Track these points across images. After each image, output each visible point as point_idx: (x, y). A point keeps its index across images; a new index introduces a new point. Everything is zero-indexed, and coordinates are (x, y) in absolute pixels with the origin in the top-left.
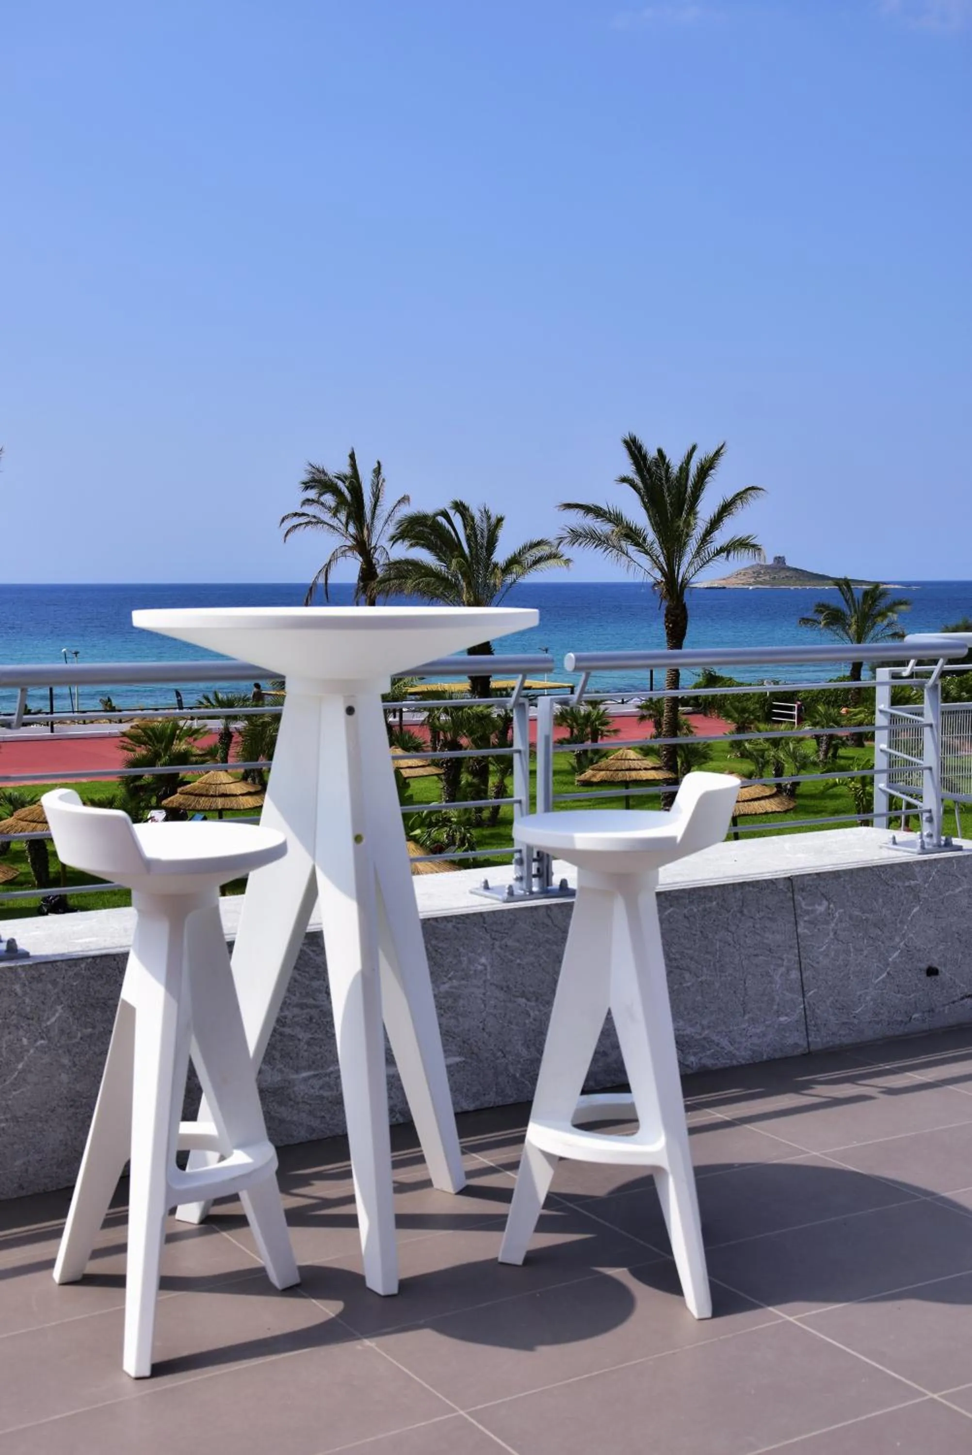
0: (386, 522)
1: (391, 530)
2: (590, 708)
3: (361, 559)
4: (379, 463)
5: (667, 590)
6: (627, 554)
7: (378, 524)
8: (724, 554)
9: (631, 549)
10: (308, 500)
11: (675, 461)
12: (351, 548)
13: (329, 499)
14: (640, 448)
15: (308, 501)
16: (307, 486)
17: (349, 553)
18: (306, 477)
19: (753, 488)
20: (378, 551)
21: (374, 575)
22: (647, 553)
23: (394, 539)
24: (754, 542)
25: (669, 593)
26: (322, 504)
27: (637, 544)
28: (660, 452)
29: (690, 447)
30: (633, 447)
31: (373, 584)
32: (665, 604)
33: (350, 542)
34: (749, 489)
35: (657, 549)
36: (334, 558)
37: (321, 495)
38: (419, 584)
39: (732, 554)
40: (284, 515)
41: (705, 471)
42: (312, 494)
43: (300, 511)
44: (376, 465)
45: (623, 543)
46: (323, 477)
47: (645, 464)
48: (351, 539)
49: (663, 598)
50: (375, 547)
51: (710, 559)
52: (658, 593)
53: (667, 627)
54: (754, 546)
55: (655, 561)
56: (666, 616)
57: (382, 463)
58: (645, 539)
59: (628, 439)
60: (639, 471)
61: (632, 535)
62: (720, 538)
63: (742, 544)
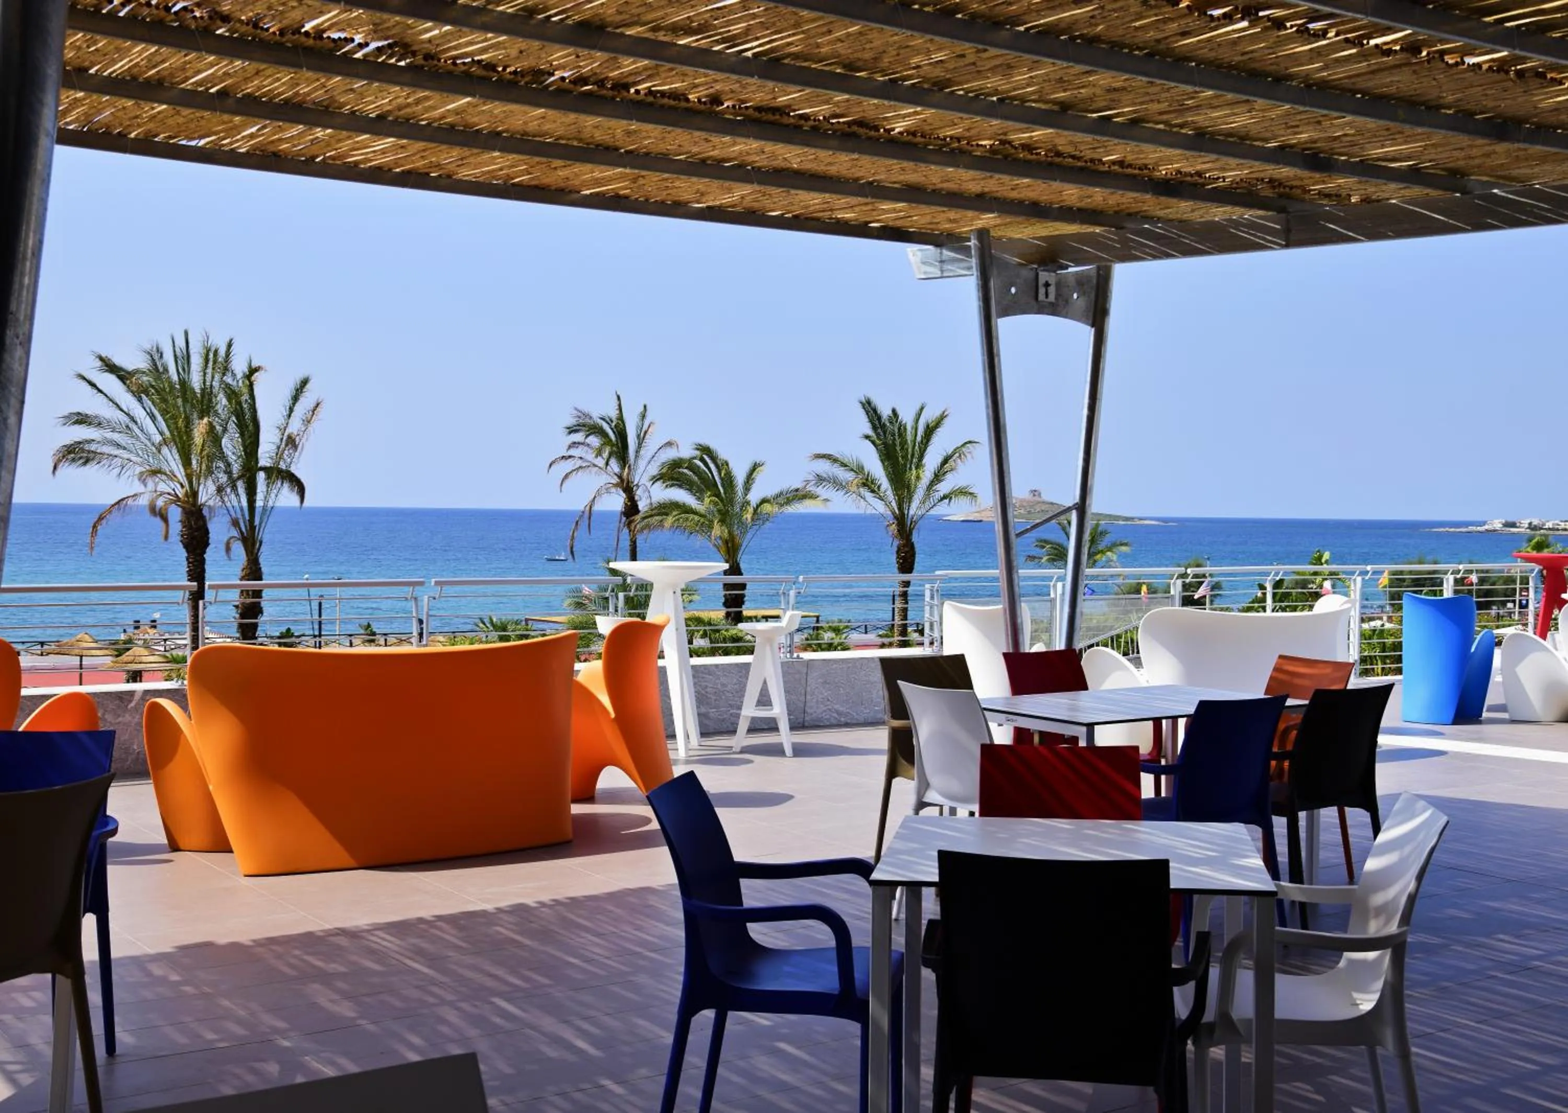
0: (649, 462)
1: (654, 470)
2: (833, 635)
3: (624, 495)
4: (645, 407)
5: (898, 531)
6: (864, 499)
7: (642, 463)
8: (947, 501)
9: (868, 495)
10: (575, 443)
11: (906, 418)
12: (616, 485)
13: (594, 441)
14: (875, 410)
15: (574, 445)
16: (572, 430)
17: (613, 490)
18: (571, 421)
19: (970, 442)
20: (640, 489)
21: (637, 511)
22: (881, 499)
23: (655, 479)
24: (971, 491)
25: (900, 534)
26: (588, 445)
27: (873, 491)
28: (894, 411)
29: (918, 407)
30: (870, 408)
31: (638, 518)
32: (896, 543)
33: (615, 480)
34: (966, 443)
35: (890, 495)
36: (599, 493)
37: (587, 436)
38: (678, 520)
39: (953, 501)
40: (550, 461)
41: (930, 431)
42: (579, 437)
43: (566, 454)
44: (642, 409)
45: (861, 490)
46: (587, 420)
47: (880, 423)
48: (616, 477)
49: (894, 537)
50: (637, 485)
51: (935, 505)
52: (890, 533)
53: (898, 562)
54: (971, 494)
55: (888, 504)
56: (897, 552)
57: (648, 408)
58: (879, 487)
59: (864, 401)
60: (874, 428)
61: (869, 484)
62: (944, 487)
63: (962, 492)
